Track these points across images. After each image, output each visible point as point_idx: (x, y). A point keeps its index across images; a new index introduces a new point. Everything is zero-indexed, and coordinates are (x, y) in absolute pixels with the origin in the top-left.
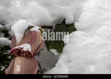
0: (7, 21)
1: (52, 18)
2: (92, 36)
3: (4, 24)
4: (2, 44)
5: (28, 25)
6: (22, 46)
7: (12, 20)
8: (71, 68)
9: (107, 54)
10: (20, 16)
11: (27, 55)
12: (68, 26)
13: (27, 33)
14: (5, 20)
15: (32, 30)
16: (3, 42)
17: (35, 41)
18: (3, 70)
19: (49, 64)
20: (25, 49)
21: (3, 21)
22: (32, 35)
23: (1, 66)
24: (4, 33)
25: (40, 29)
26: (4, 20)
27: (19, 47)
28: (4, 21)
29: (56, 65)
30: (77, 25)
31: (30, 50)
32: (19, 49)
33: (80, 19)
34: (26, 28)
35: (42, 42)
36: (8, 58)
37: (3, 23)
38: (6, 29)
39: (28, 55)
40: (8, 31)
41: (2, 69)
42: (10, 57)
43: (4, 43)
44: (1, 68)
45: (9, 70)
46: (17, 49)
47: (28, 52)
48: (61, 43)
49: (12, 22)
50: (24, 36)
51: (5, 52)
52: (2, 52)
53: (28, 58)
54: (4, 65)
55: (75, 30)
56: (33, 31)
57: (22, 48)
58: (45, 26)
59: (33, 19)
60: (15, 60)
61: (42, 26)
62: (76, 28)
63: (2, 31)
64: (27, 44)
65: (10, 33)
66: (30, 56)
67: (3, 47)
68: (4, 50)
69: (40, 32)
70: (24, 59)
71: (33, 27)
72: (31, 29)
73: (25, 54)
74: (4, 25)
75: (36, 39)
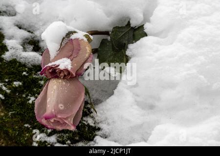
0: (36, 26)
1: (108, 17)
2: (171, 44)
3: (32, 31)
4: (29, 63)
5: (67, 30)
6: (57, 63)
7: (44, 25)
8: (137, 95)
9: (194, 71)
10: (57, 17)
11: (65, 76)
12: (134, 29)
13: (65, 42)
14: (33, 24)
15: (73, 37)
16: (30, 60)
17: (78, 53)
18: (33, 102)
19: (106, 92)
20: (62, 67)
21: (30, 27)
22: (73, 44)
23: (29, 96)
24: (32, 45)
25: (86, 36)
26: (31, 24)
27: (53, 63)
28: (32, 26)
29: (116, 91)
30: (148, 27)
31: (69, 68)
32: (53, 66)
33: (152, 17)
34: (64, 35)
35: (90, 56)
36: (40, 84)
37: (30, 30)
38: (35, 39)
39: (67, 76)
40: (38, 42)
41: (30, 102)
42: (42, 82)
43: (32, 61)
44: (29, 99)
45: (40, 101)
46: (51, 68)
47: (67, 70)
48: (123, 58)
49: (44, 27)
50: (60, 47)
51: (35, 74)
52: (31, 74)
53: (67, 80)
54: (33, 95)
55: (146, 35)
56: (75, 39)
57: (58, 66)
58: (97, 31)
59: (76, 20)
60: (48, 85)
61: (91, 31)
62: (147, 32)
63: (30, 42)
64: (65, 59)
65: (41, 44)
66: (71, 78)
67: (32, 67)
68: (34, 72)
69: (85, 39)
70: (62, 82)
71: (75, 32)
72: (72, 35)
73: (62, 74)
74: (32, 33)
75: (79, 50)
